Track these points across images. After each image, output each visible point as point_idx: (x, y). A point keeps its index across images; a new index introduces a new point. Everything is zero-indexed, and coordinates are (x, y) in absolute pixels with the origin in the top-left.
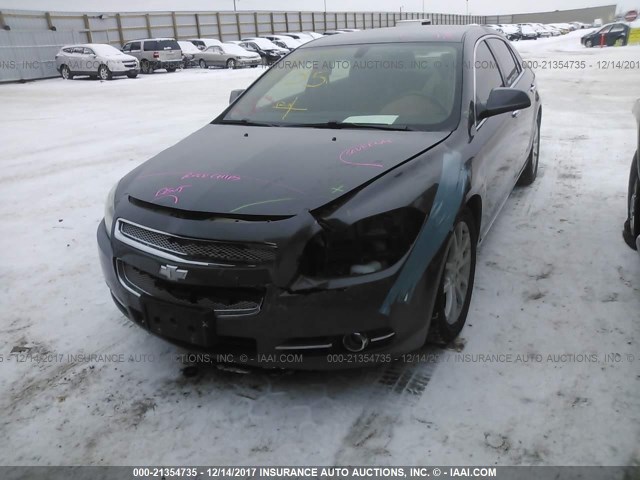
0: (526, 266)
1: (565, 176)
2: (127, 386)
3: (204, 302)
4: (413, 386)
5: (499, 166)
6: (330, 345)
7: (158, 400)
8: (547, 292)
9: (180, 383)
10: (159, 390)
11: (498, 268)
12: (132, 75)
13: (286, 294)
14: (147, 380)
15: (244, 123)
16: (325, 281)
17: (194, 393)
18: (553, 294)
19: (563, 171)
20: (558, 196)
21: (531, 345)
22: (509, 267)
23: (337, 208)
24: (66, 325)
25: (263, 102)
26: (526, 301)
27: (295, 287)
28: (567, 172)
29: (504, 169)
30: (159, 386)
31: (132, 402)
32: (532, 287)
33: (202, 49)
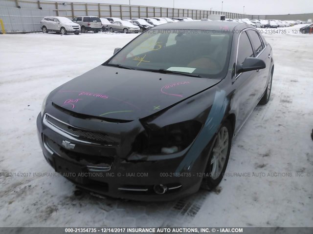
0: (258, 149)
1: (284, 101)
2: (45, 198)
3: (83, 161)
4: (191, 211)
5: (250, 93)
6: (147, 190)
7: (59, 207)
8: (267, 164)
9: (72, 199)
10: (61, 201)
11: (244, 149)
12: (77, 33)
13: (124, 162)
14: (56, 195)
15: (118, 66)
16: (146, 156)
17: (78, 205)
18: (271, 166)
19: (283, 98)
20: (279, 112)
21: (256, 193)
22: (249, 149)
23: (155, 118)
24: (21, 161)
25: (129, 56)
26: (256, 168)
27: (129, 159)
28: (285, 99)
29: (253, 95)
30: (61, 199)
31: (46, 207)
32: (260, 161)
33: (112, 22)
